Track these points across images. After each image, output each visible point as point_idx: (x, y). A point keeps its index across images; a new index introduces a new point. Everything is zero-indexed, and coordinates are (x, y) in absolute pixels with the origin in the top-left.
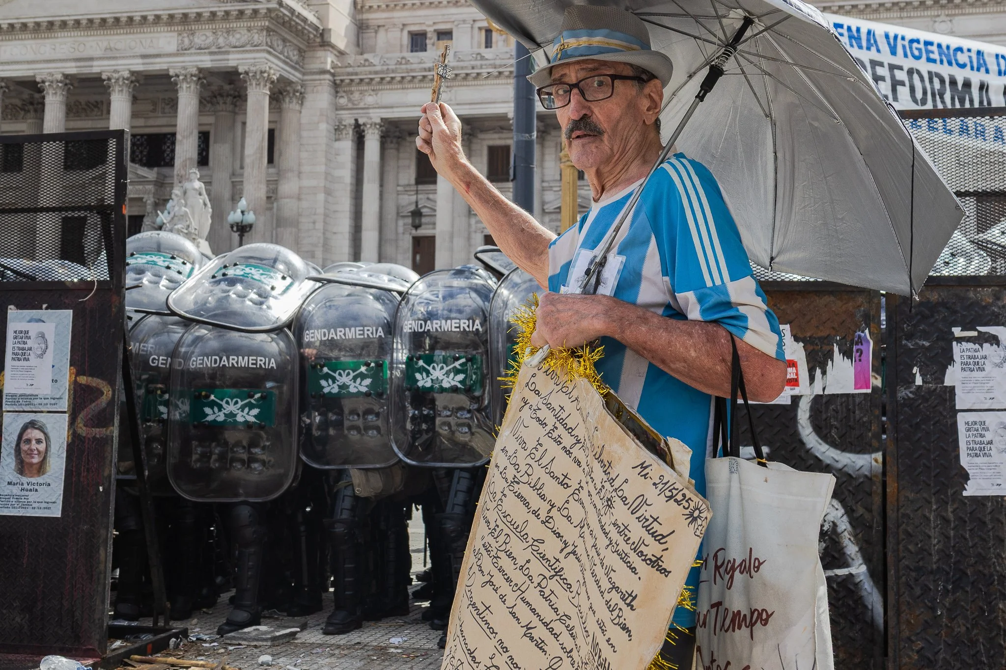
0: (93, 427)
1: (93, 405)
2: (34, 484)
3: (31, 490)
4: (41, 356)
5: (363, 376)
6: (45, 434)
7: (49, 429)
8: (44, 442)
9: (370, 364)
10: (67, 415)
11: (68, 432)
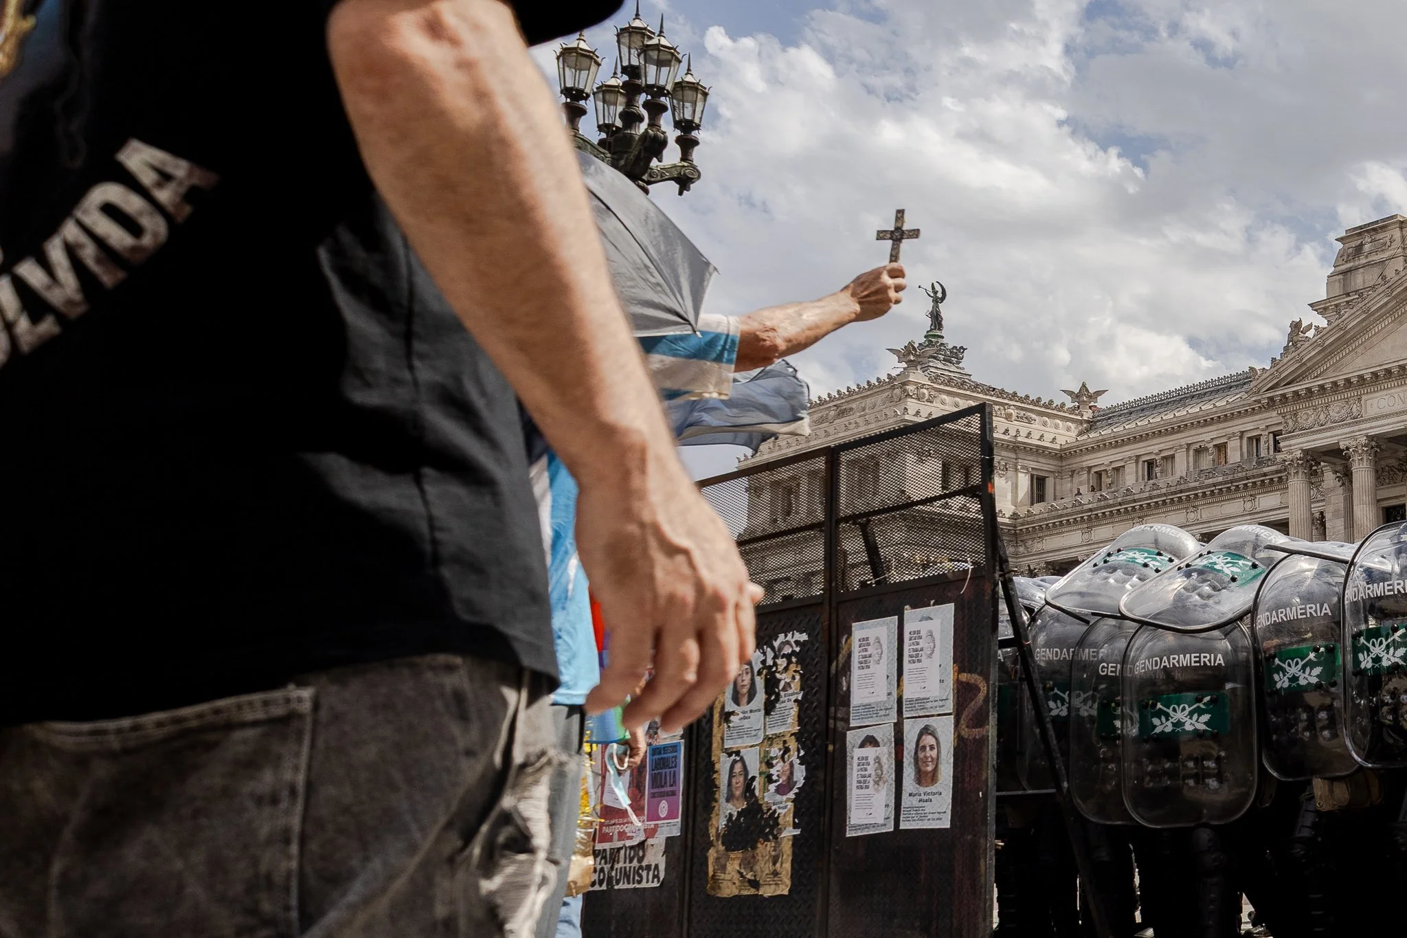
0: (973, 728)
1: (973, 703)
2: (928, 794)
3: (926, 801)
4: (930, 656)
5: (1312, 665)
6: (937, 739)
7: (939, 734)
8: (936, 747)
9: (1319, 649)
10: (952, 716)
11: (954, 735)
